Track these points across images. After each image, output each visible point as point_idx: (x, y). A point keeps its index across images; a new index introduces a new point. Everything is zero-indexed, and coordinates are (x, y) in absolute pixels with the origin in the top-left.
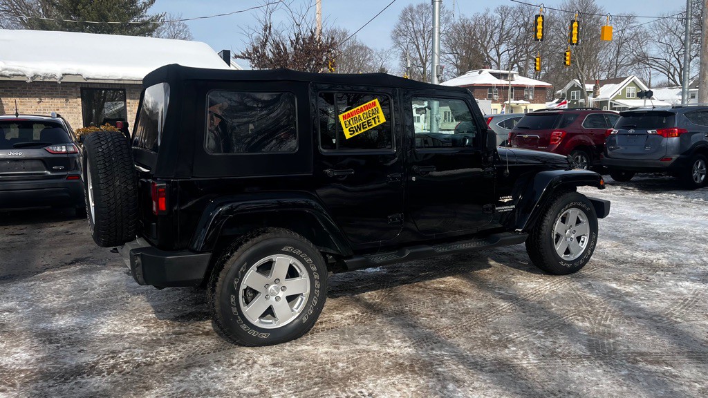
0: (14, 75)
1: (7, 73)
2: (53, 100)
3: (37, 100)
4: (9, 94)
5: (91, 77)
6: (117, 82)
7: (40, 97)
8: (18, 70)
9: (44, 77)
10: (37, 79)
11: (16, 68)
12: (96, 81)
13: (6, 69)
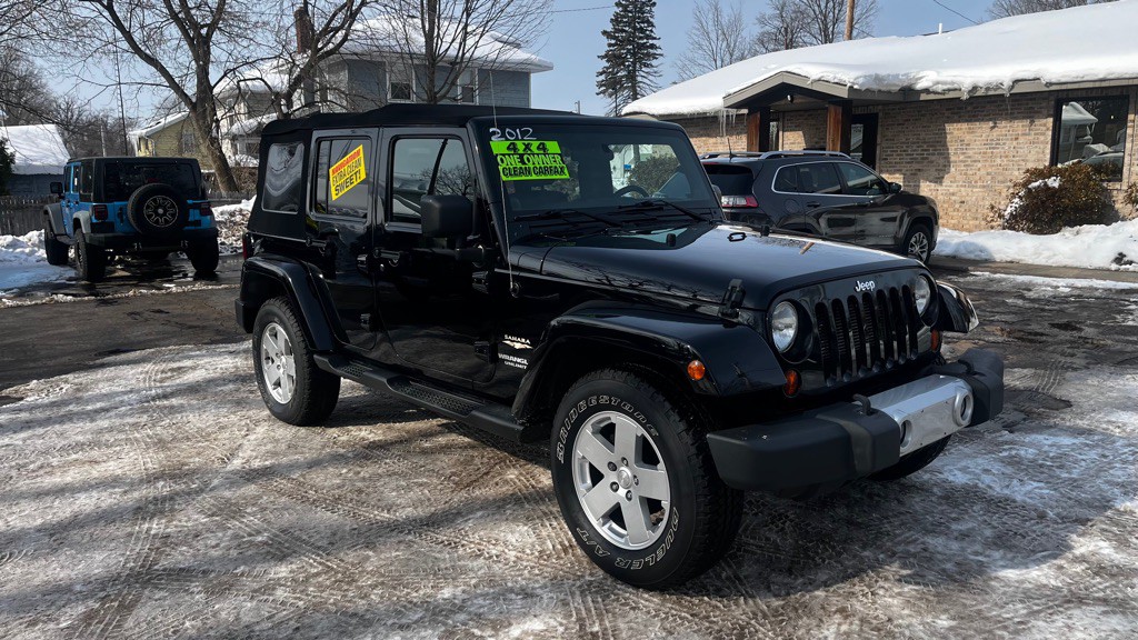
0: (949, 90)
1: (940, 88)
2: (1011, 124)
3: (991, 124)
4: (956, 117)
5: (1054, 81)
6: (1097, 85)
7: (994, 120)
8: (953, 83)
9: (988, 89)
10: (980, 93)
11: (949, 79)
12: (1064, 87)
13: (938, 83)
